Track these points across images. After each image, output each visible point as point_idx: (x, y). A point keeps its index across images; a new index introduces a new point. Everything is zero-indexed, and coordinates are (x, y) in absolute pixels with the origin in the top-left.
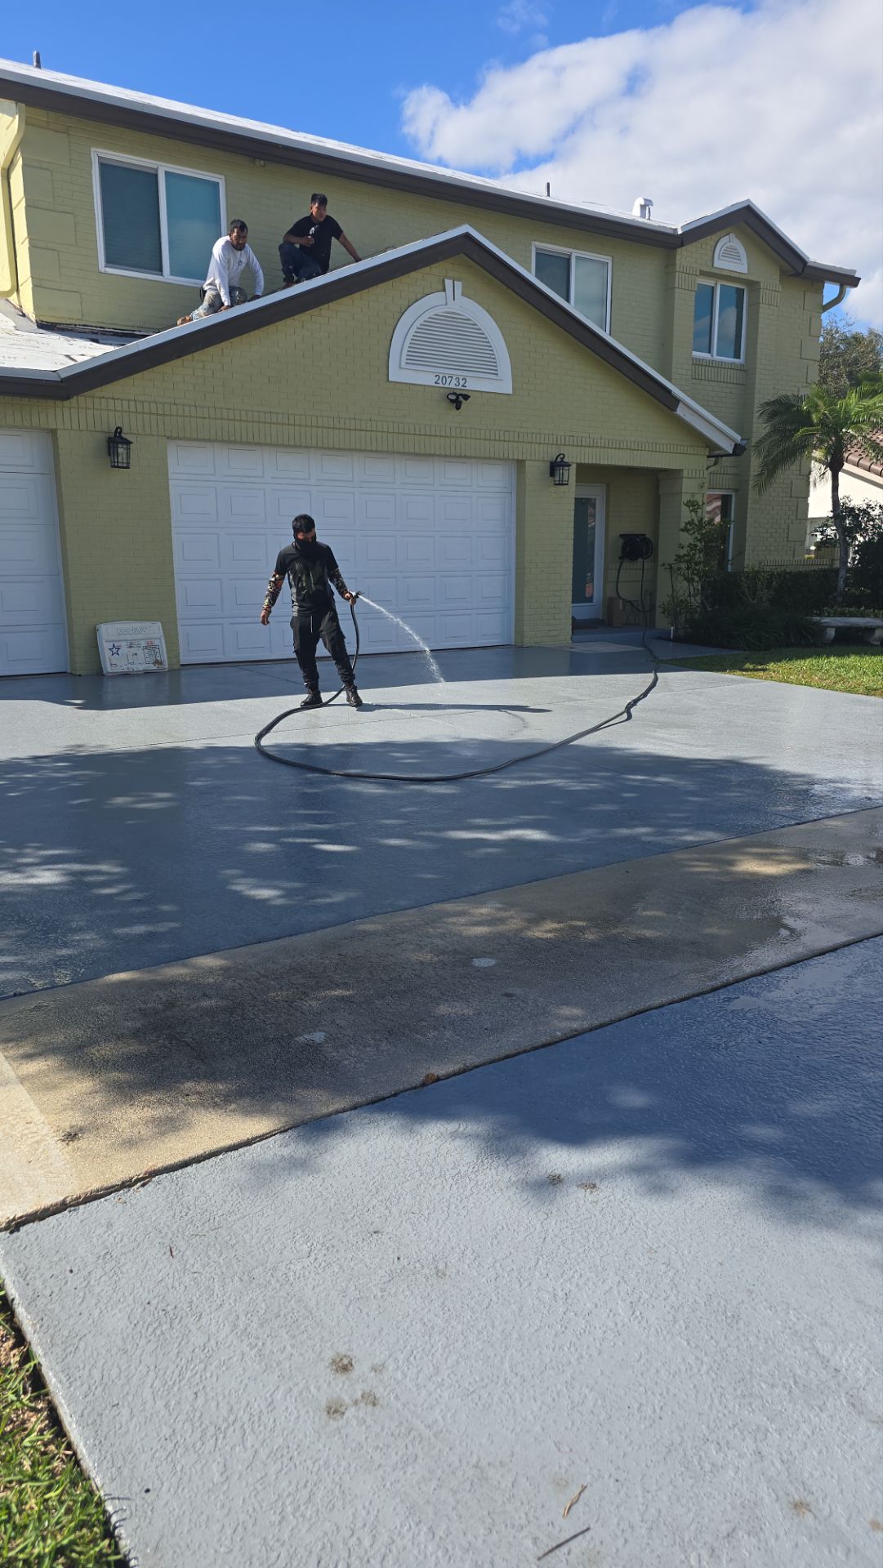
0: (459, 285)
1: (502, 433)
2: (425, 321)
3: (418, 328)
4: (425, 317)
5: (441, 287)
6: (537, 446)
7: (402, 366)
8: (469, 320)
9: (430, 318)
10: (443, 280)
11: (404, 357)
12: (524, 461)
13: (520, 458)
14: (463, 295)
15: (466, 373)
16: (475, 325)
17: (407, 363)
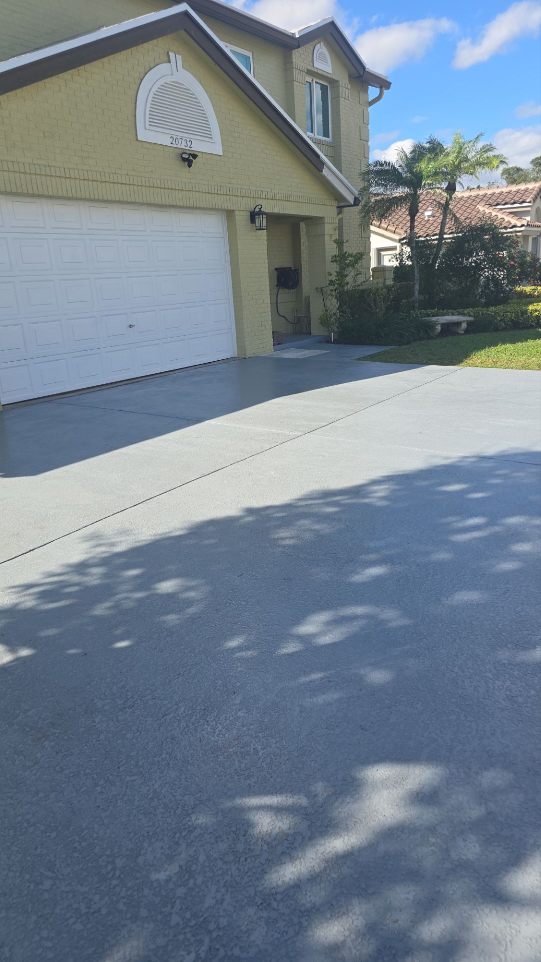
0: (179, 57)
1: (219, 188)
2: (159, 88)
3: (154, 94)
4: (158, 85)
5: (166, 59)
6: (241, 198)
7: (147, 128)
8: (189, 90)
9: (161, 86)
10: (168, 53)
11: (147, 120)
12: (233, 211)
13: (232, 208)
14: (183, 67)
15: (191, 136)
16: (193, 94)
17: (150, 125)
